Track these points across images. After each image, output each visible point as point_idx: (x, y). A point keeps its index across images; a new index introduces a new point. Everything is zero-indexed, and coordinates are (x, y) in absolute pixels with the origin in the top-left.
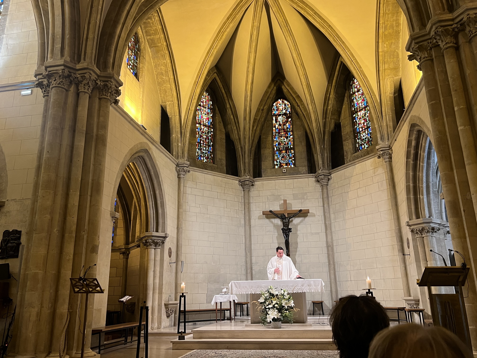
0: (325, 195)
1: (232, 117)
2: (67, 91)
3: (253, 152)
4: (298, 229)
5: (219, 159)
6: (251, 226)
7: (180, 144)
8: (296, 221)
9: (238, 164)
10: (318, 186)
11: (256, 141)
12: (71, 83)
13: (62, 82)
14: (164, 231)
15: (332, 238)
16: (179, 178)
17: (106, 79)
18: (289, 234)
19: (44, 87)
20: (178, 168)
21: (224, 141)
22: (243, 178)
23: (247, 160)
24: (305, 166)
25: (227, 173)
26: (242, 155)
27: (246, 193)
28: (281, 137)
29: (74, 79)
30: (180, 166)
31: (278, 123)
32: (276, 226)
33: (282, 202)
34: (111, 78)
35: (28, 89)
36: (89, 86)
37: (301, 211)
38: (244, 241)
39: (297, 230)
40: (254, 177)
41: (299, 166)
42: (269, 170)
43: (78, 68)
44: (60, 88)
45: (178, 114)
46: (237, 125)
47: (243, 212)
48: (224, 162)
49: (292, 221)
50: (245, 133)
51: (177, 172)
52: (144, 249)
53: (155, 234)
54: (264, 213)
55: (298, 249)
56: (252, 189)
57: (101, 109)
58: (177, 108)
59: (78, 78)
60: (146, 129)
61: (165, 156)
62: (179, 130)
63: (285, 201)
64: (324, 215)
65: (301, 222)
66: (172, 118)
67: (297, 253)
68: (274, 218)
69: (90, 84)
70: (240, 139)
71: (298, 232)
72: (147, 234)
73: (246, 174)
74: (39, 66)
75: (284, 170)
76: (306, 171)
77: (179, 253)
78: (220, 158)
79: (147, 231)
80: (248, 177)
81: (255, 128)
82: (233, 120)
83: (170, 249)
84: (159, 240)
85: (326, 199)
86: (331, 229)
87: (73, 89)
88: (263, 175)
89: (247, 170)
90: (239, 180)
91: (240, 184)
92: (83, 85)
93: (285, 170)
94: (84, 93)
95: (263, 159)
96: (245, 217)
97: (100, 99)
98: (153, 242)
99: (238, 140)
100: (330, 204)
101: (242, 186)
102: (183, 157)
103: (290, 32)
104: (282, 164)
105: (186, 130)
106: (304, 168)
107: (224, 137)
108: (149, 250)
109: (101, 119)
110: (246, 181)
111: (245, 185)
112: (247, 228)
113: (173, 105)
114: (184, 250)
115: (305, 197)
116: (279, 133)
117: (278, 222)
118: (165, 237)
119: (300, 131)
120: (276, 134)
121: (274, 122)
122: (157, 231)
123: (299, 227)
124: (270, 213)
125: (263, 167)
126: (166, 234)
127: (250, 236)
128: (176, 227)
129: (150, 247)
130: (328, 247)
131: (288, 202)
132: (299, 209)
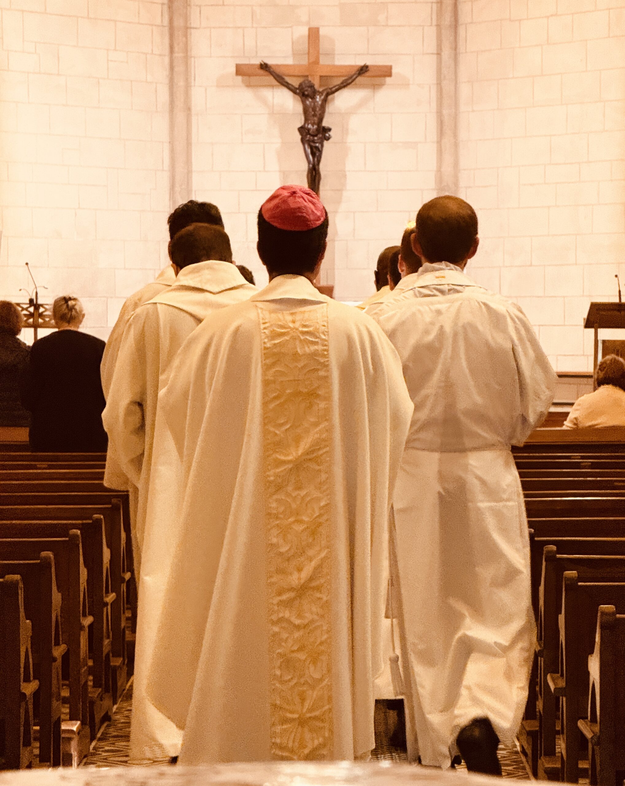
0: (448, 18)
4: (351, 128)
6: (189, 109)
15: (456, 164)
18: (322, 146)
32: (277, 115)
33: (304, 31)
37: (363, 70)
38: (167, 162)
39: (345, 131)
47: (167, 60)
54: (240, 70)
55: (345, 194)
63: (313, 32)
64: (439, 84)
65: (361, 104)
68: (272, 86)
71: (350, 139)
85: (447, 35)
86: (455, 135)
96: (171, 78)
100: (461, 48)
112: (180, 117)
115: (382, 18)
117: (286, 101)
123: (354, 122)
127: (189, 144)
131: (322, 32)
132: (362, 64)
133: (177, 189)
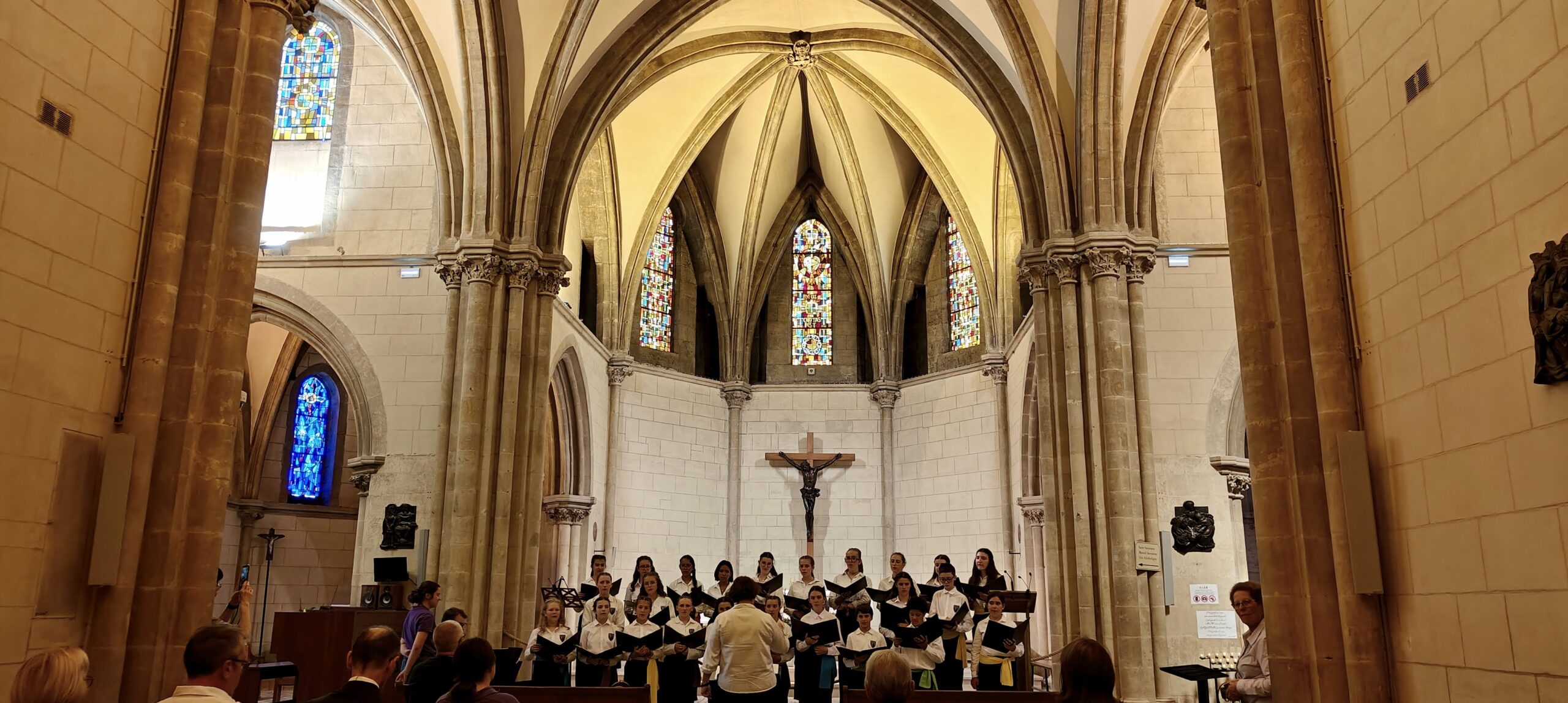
0: (887, 428)
1: (713, 257)
2: (492, 285)
3: (752, 331)
4: (832, 490)
5: (684, 342)
6: (740, 479)
7: (616, 321)
8: (828, 474)
9: (721, 353)
10: (875, 407)
11: (759, 307)
12: (499, 273)
13: (488, 273)
14: (588, 493)
15: (893, 511)
16: (612, 386)
17: (551, 265)
18: (814, 500)
19: (451, 274)
20: (612, 368)
21: (695, 303)
22: (730, 384)
23: (739, 349)
24: (852, 365)
25: (697, 374)
26: (731, 337)
27: (735, 414)
28: (809, 300)
29: (505, 269)
30: (614, 364)
31: (803, 271)
32: (789, 483)
33: (805, 435)
34: (558, 263)
35: (412, 267)
36: (526, 279)
37: (839, 456)
38: (725, 509)
39: (828, 492)
40: (751, 383)
41: (840, 363)
42: (780, 367)
43: (511, 251)
44: (484, 284)
45: (615, 261)
46: (723, 273)
47: (727, 452)
48: (692, 348)
49: (822, 473)
50: (740, 294)
51: (609, 375)
52: (549, 524)
53: (574, 498)
54: (768, 456)
56: (747, 406)
57: (542, 313)
58: (614, 249)
59: (511, 266)
60: (570, 308)
61: (593, 350)
62: (616, 292)
63: (810, 435)
64: (883, 466)
65: (837, 477)
66: (603, 267)
67: (827, 537)
68: (787, 467)
69: (528, 275)
70: (727, 303)
71: (832, 497)
72: (558, 498)
73: (737, 376)
74: (442, 238)
75: (811, 371)
76: (854, 375)
77: (609, 533)
78: (685, 340)
79: (557, 492)
80: (741, 383)
81: (758, 281)
82: (716, 265)
83: (595, 524)
84: (580, 510)
85: (887, 437)
86: (893, 495)
87: (501, 283)
88: (769, 378)
89: (739, 370)
90: (721, 387)
91: (725, 394)
92: (517, 277)
93: (813, 369)
94: (518, 290)
95: (770, 343)
96: (729, 462)
97: (539, 296)
98: (570, 512)
99: (724, 306)
100: (895, 445)
101: (726, 398)
102: (621, 346)
103: (842, 123)
104: (807, 357)
105: (630, 294)
106: (850, 368)
107: (694, 294)
108: (561, 526)
109: (542, 330)
110: (736, 392)
111: (733, 398)
112: (734, 483)
113: (606, 244)
114: (616, 525)
115: (849, 428)
116: (805, 291)
117: (794, 474)
118: (589, 505)
119: (847, 293)
120: (798, 294)
121: (796, 267)
122: (576, 493)
123: (834, 487)
124: (780, 458)
125: (770, 360)
126: (593, 499)
127: (739, 499)
128: (604, 482)
129: (564, 522)
130: (885, 526)
131: (815, 436)
132: (837, 452)
133: (731, 525)
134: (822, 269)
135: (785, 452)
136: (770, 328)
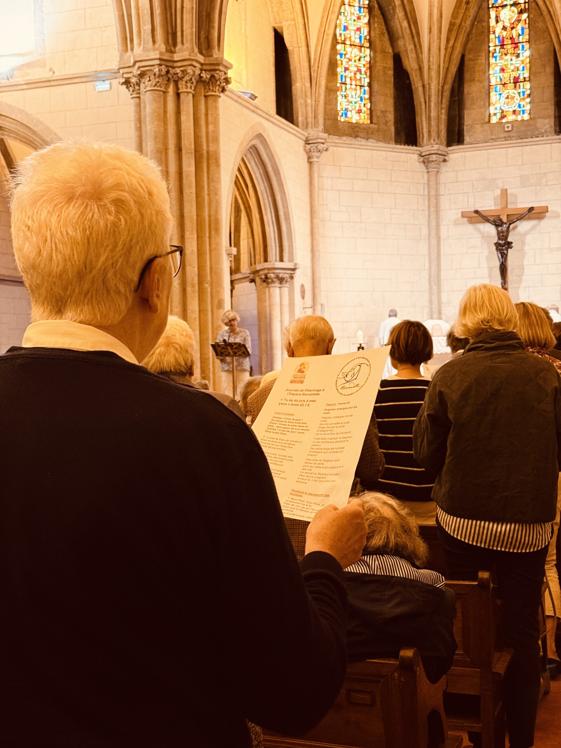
1: (405, 24)
2: (164, 92)
3: (447, 94)
4: (526, 241)
5: (382, 112)
6: (440, 238)
7: (309, 101)
8: (523, 226)
9: (418, 119)
11: (454, 69)
12: (169, 80)
13: (158, 82)
14: (291, 260)
16: (310, 163)
17: (213, 67)
18: (507, 252)
19: (132, 85)
20: (308, 147)
21: (391, 72)
22: (426, 149)
23: (433, 114)
24: (549, 117)
25: (398, 141)
26: (426, 102)
27: (433, 178)
28: (506, 54)
29: (173, 76)
30: (310, 142)
31: (500, 25)
32: (484, 237)
33: (498, 192)
34: (218, 65)
36: (192, 83)
37: (531, 209)
38: (427, 266)
39: (523, 243)
40: (449, 144)
41: (537, 116)
42: (478, 127)
44: (157, 92)
45: (304, 44)
46: (416, 39)
47: (427, 213)
48: (391, 117)
50: (431, 59)
51: (307, 152)
52: (263, 288)
53: (279, 265)
54: (463, 215)
55: (523, 277)
56: (444, 168)
58: (301, 32)
59: (177, 74)
62: (307, 74)
63: (504, 193)
65: (532, 229)
66: (293, 51)
67: (523, 285)
69: (193, 79)
70: (420, 69)
71: (526, 248)
72: (266, 265)
73: (432, 141)
75: (508, 127)
76: (551, 127)
77: (317, 292)
78: (383, 110)
79: (266, 260)
80: (436, 147)
81: (451, 43)
82: (408, 31)
83: (302, 286)
84: (285, 275)
87: (171, 89)
88: (467, 139)
89: (434, 134)
90: (419, 152)
91: (422, 159)
92: (184, 83)
93: (510, 125)
94: (186, 94)
95: (468, 103)
96: (429, 222)
97: (206, 97)
98: (277, 277)
99: (418, 72)
101: (424, 162)
102: (316, 124)
104: (505, 114)
105: (320, 74)
106: (547, 121)
107: (390, 63)
108: (271, 289)
110: (431, 156)
111: (429, 162)
112: (434, 241)
113: (294, 28)
114: (323, 285)
115: (544, 181)
116: (502, 46)
118: (294, 270)
119: (544, 43)
120: (495, 50)
121: (492, 22)
122: (281, 260)
123: (529, 239)
125: (468, 120)
126: (296, 264)
127: (439, 256)
128: (309, 249)
129: (273, 285)
131: (509, 192)
132: (530, 206)
133: (432, 279)
134: (519, 21)
135: (479, 209)
136: (467, 89)
